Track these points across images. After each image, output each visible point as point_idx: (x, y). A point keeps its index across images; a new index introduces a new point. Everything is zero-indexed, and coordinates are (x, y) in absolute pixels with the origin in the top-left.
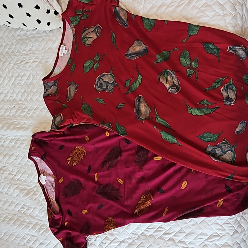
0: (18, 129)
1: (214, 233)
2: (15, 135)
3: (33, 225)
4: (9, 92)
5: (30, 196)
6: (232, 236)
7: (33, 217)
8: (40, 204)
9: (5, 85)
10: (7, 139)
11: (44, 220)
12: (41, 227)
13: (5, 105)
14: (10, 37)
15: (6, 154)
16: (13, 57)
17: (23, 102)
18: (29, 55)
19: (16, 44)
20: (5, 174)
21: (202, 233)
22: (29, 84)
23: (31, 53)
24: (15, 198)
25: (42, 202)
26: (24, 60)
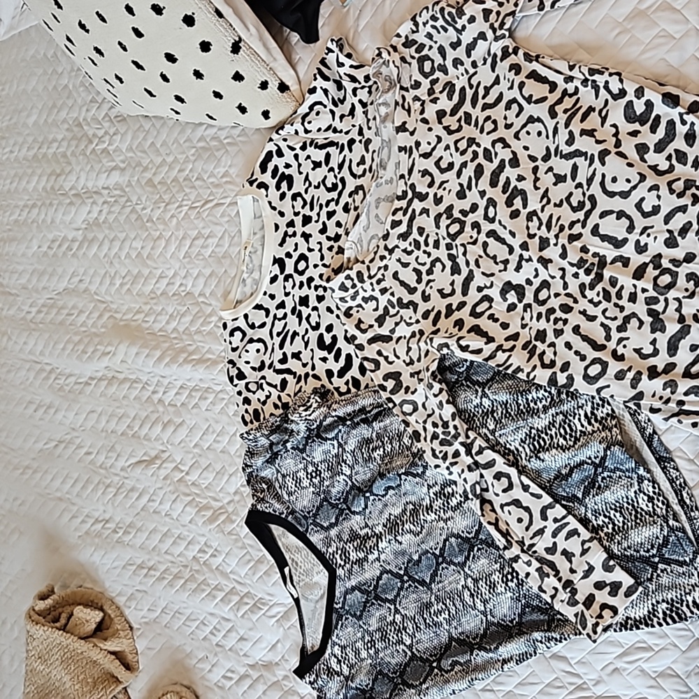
0: (194, 362)
1: (638, 642)
2: (189, 377)
3: (224, 594)
4: (178, 274)
5: (219, 525)
6: (684, 652)
7: (225, 575)
8: (240, 544)
9: (168, 257)
10: (171, 385)
11: (248, 582)
12: (242, 598)
13: (169, 304)
14: (182, 142)
15: (169, 422)
16: (187, 190)
17: (206, 298)
18: (222, 187)
19: (195, 160)
20: (165, 468)
21: (610, 639)
22: (220, 255)
23: (226, 182)
24: (187, 528)
25: (245, 541)
26: (211, 198)
